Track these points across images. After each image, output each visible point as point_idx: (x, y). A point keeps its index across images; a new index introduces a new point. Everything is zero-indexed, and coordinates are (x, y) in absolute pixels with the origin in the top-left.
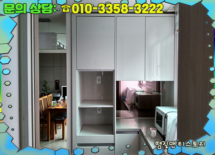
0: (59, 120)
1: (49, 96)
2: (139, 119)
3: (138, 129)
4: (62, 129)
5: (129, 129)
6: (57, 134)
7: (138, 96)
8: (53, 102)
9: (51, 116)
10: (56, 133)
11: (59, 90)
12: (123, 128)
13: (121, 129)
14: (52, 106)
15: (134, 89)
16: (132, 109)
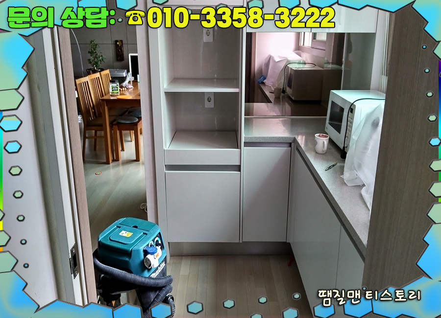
0: (127, 122)
1: (103, 73)
2: (292, 120)
3: (290, 138)
4: (134, 142)
5: (270, 137)
6: (125, 152)
7: (292, 73)
8: (111, 85)
9: (109, 116)
10: (123, 150)
11: (123, 62)
12: (257, 136)
13: (255, 137)
14: (111, 94)
15: (284, 58)
16: (278, 100)
